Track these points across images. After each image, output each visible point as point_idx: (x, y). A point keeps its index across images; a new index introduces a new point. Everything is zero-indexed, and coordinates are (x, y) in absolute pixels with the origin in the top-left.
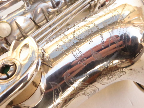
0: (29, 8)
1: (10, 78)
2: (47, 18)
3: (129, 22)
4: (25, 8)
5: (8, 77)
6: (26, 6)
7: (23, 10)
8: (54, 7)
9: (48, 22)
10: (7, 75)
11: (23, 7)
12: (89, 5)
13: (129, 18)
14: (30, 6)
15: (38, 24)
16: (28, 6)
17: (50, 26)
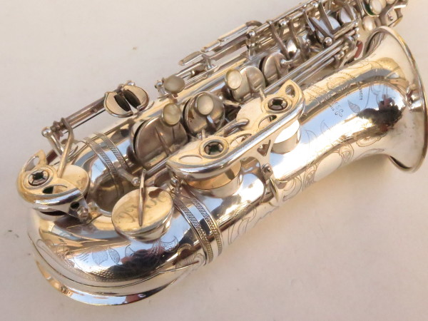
2: (280, 72)
3: (396, 85)
4: (247, 57)
5: (283, 108)
6: (249, 54)
8: (287, 59)
9: (278, 77)
10: (282, 107)
11: (243, 55)
12: (333, 59)
13: (397, 81)
14: (254, 55)
16: (251, 54)
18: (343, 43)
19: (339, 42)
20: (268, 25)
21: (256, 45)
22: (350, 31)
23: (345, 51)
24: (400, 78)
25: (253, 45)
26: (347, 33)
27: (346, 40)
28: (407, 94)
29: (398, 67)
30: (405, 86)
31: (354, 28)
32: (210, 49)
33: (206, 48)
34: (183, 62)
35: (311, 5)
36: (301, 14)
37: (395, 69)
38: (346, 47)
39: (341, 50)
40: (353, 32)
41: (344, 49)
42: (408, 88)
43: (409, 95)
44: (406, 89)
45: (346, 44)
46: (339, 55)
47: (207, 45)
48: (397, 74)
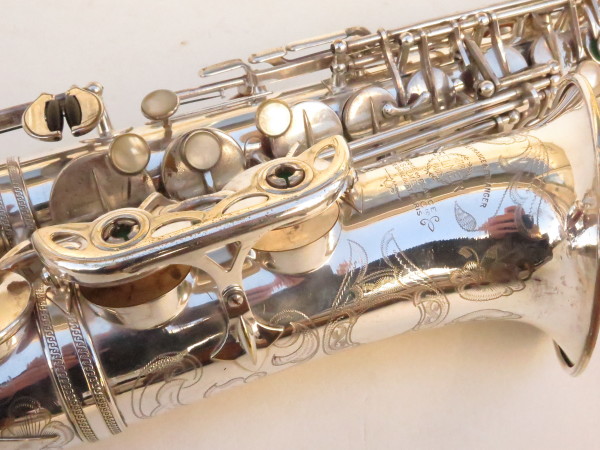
0: (338, 90)
1: (289, 189)
2: (377, 125)
4: (330, 87)
5: (288, 186)
6: (334, 83)
7: (325, 91)
8: (400, 104)
9: (374, 132)
10: (287, 181)
11: (325, 84)
12: (493, 123)
14: (343, 86)
15: (352, 135)
16: (338, 84)
17: (376, 146)
18: (519, 99)
19: (512, 94)
20: (378, 38)
21: (348, 68)
22: (540, 79)
23: (521, 115)
24: (564, 185)
25: (342, 66)
26: (532, 81)
27: (526, 94)
28: (569, 217)
29: (568, 166)
30: (569, 202)
31: (549, 76)
32: (262, 60)
33: (254, 56)
34: (206, 72)
35: (476, 19)
36: (449, 30)
37: (560, 168)
38: (525, 107)
39: (514, 110)
40: (546, 82)
41: (521, 109)
42: (574, 207)
43: (573, 220)
44: (569, 207)
45: (526, 101)
46: (507, 119)
47: (259, 52)
48: (561, 178)
